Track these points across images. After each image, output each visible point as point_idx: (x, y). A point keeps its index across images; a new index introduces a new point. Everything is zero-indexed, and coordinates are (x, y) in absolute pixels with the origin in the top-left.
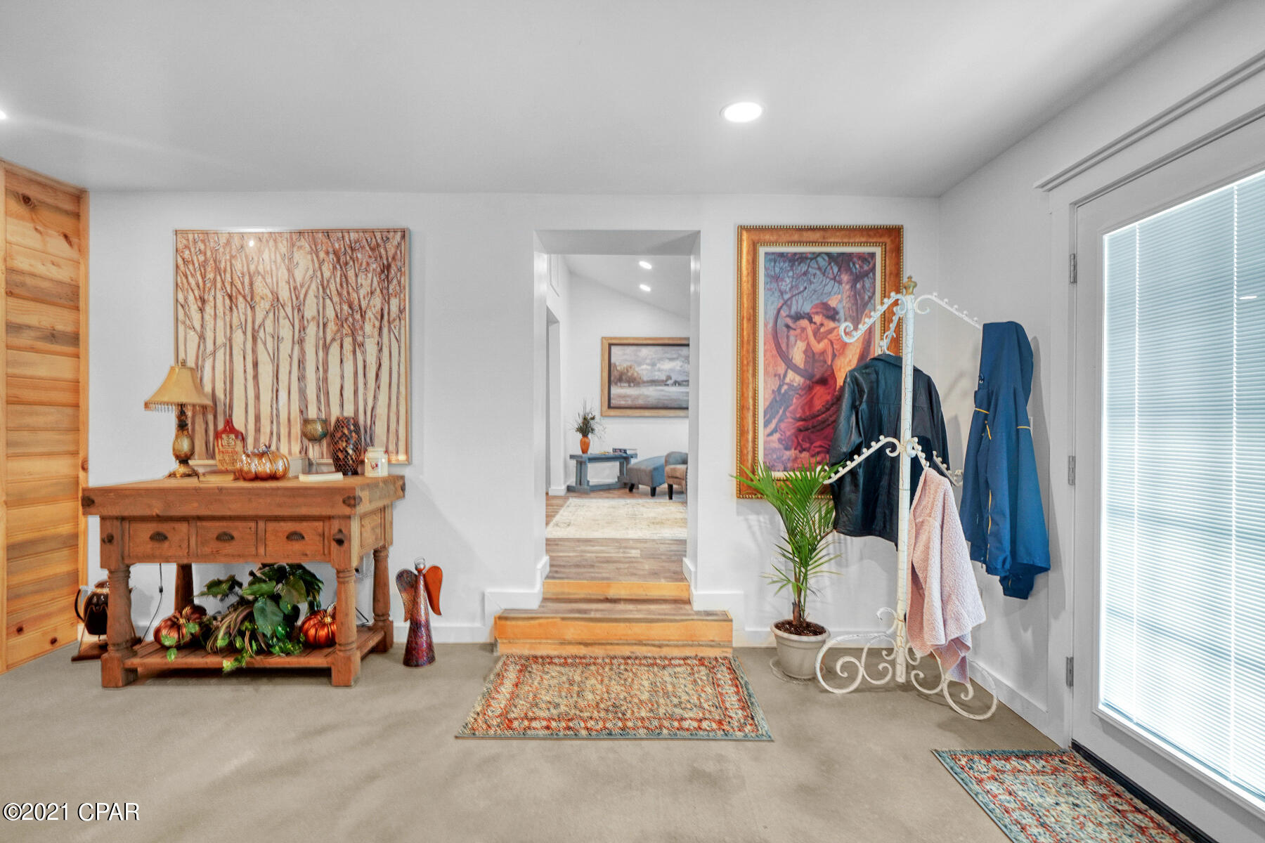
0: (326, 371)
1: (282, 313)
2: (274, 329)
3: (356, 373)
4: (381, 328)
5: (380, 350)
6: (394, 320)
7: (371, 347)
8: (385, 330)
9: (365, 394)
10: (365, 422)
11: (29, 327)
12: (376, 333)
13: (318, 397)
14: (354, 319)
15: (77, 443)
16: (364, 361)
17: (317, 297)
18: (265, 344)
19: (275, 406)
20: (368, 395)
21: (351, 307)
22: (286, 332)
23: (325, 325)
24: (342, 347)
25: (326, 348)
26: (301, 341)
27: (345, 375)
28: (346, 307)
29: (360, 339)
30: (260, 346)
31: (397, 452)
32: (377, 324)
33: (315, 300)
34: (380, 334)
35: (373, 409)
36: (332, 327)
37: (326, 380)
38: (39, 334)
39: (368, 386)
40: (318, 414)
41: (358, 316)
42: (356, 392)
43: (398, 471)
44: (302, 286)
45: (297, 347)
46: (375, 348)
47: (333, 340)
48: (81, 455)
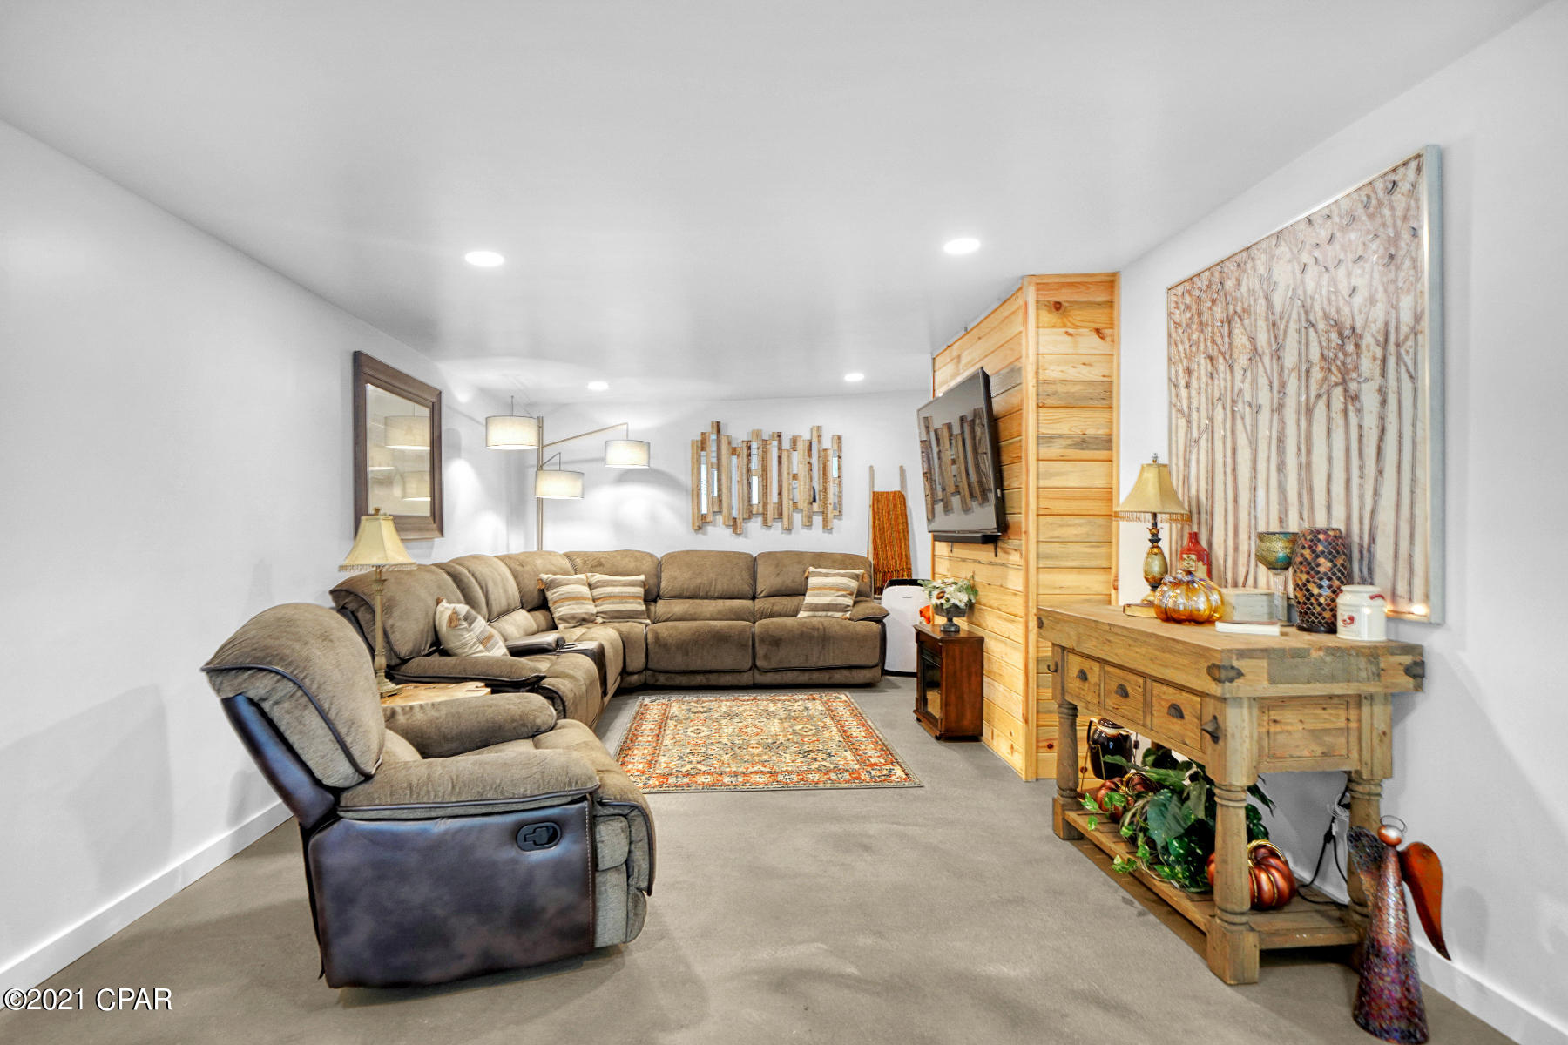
0: (1309, 452)
1: (1261, 369)
2: (1253, 396)
3: (1348, 450)
4: (1384, 360)
5: (1384, 402)
6: (1406, 338)
7: (1370, 400)
8: (1392, 361)
9: (1361, 486)
10: (1361, 538)
11: (1060, 436)
12: (1378, 372)
13: (1300, 495)
14: (1346, 354)
15: (1109, 557)
16: (1360, 427)
17: (1299, 331)
18: (1243, 418)
19: (1253, 512)
20: (1366, 486)
21: (1341, 335)
22: (1264, 398)
23: (1308, 371)
24: (1328, 406)
25: (1309, 412)
26: (1281, 407)
27: (1334, 455)
28: (1334, 336)
29: (1353, 386)
30: (1239, 422)
31: (1410, 600)
32: (1379, 352)
33: (1296, 335)
34: (1383, 374)
35: (1373, 512)
36: (1317, 374)
37: (1309, 464)
38: (1070, 442)
39: (1366, 472)
40: (1300, 525)
41: (1350, 348)
42: (1348, 482)
43: (1410, 636)
44: (1281, 318)
45: (1276, 417)
46: (1376, 398)
47: (1319, 396)
48: (1113, 571)
